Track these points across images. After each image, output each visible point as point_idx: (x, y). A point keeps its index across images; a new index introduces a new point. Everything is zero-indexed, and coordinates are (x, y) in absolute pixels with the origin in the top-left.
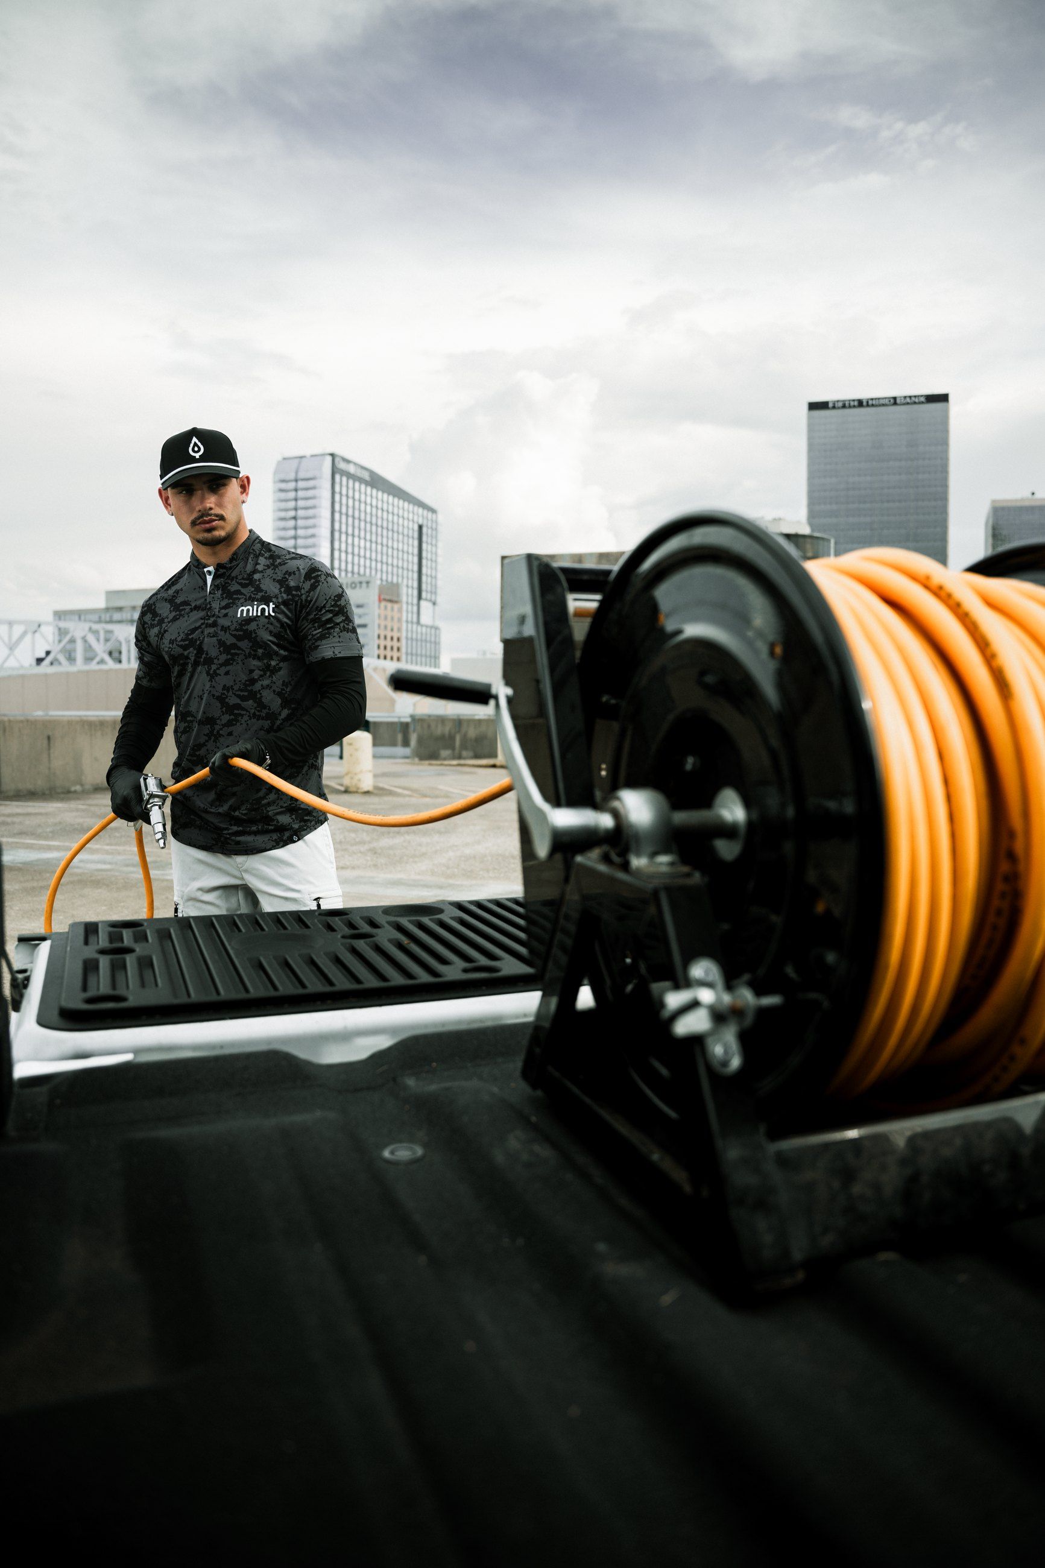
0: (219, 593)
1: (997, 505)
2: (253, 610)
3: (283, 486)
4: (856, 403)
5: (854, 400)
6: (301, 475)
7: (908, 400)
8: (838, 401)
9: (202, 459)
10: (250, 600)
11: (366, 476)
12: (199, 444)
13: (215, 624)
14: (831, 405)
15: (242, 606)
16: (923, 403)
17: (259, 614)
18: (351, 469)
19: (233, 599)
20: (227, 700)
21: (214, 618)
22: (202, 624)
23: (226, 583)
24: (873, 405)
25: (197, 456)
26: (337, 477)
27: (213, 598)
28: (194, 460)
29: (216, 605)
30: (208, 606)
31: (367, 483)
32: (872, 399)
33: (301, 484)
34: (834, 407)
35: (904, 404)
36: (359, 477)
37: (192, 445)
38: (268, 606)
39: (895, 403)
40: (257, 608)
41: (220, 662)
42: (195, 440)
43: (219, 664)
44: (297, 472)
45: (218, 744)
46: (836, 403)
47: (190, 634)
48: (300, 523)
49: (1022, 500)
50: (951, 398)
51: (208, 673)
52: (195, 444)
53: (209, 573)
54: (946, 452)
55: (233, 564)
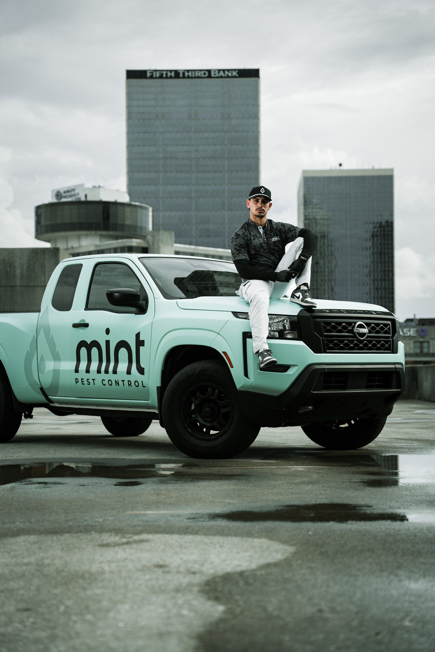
1: (308, 175)
4: (173, 74)
5: (171, 71)
7: (222, 73)
8: (156, 71)
9: (263, 193)
12: (264, 190)
14: (149, 75)
16: (235, 77)
24: (188, 77)
25: (262, 192)
28: (261, 193)
32: (188, 71)
34: (152, 77)
35: (218, 77)
37: (261, 190)
39: (210, 76)
42: (263, 188)
46: (154, 73)
49: (331, 171)
50: (261, 74)
52: (263, 190)
54: (257, 125)
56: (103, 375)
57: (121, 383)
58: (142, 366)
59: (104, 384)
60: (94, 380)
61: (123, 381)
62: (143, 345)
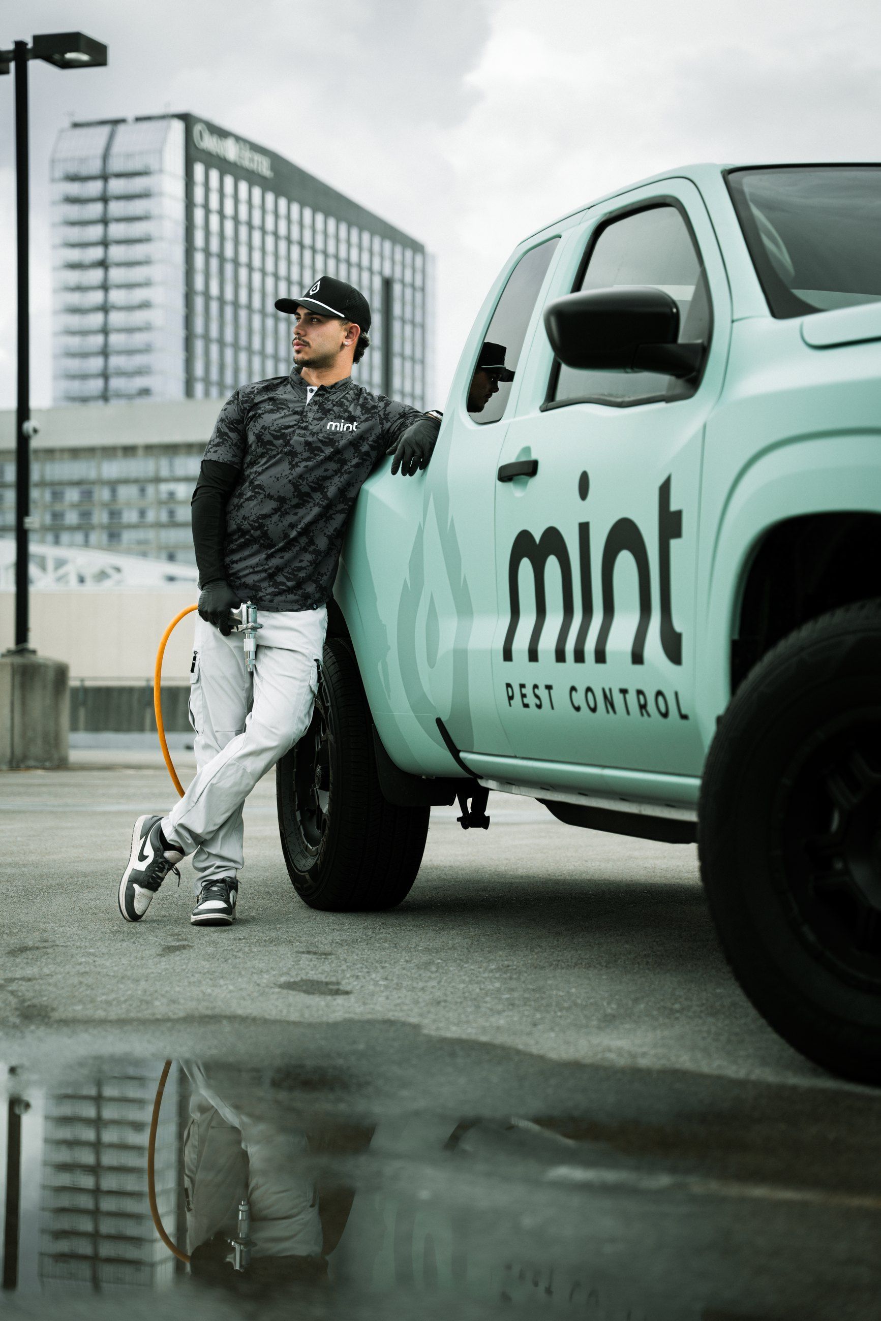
0: (315, 408)
2: (340, 426)
3: (75, 189)
6: (116, 165)
10: (338, 418)
11: (263, 166)
13: (306, 428)
15: (332, 421)
17: (345, 429)
18: (230, 151)
19: (325, 413)
20: (300, 487)
21: (307, 424)
22: (295, 425)
23: (323, 402)
26: (199, 169)
27: (310, 409)
29: (311, 415)
30: (305, 414)
31: (266, 184)
33: (116, 186)
36: (247, 170)
38: (353, 425)
40: (344, 426)
41: (303, 457)
43: (302, 459)
44: (105, 157)
45: (282, 519)
47: (284, 429)
48: (116, 275)
51: (290, 463)
53: (312, 391)
55: (332, 390)
56: (571, 668)
57: (618, 699)
58: (678, 626)
59: (576, 705)
60: (549, 687)
61: (624, 691)
62: (678, 534)
